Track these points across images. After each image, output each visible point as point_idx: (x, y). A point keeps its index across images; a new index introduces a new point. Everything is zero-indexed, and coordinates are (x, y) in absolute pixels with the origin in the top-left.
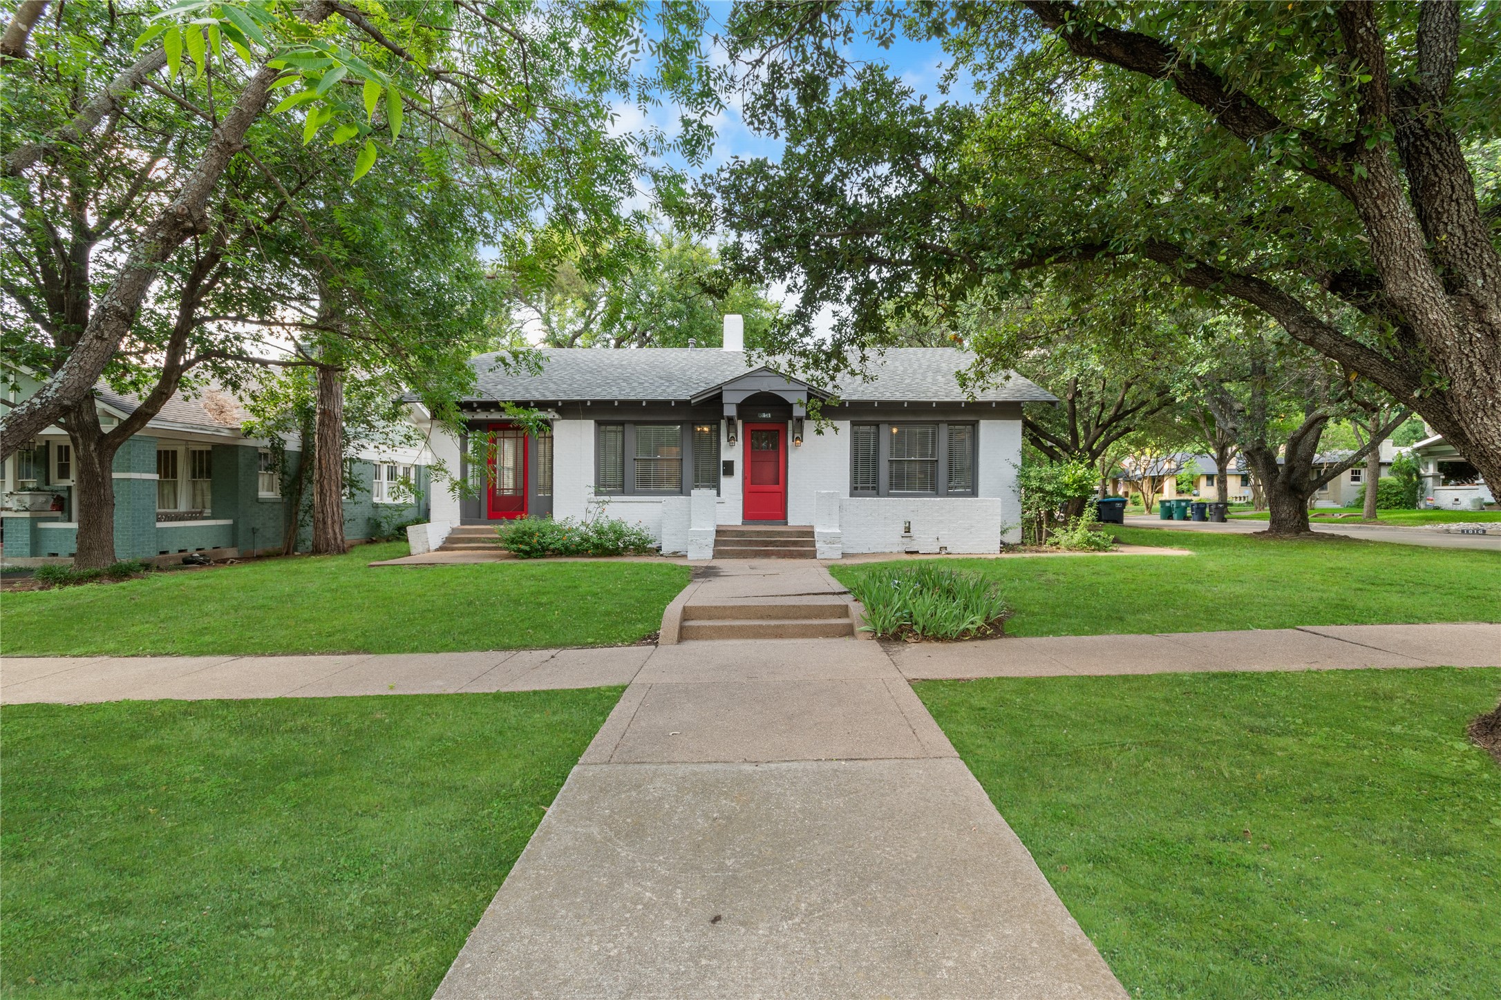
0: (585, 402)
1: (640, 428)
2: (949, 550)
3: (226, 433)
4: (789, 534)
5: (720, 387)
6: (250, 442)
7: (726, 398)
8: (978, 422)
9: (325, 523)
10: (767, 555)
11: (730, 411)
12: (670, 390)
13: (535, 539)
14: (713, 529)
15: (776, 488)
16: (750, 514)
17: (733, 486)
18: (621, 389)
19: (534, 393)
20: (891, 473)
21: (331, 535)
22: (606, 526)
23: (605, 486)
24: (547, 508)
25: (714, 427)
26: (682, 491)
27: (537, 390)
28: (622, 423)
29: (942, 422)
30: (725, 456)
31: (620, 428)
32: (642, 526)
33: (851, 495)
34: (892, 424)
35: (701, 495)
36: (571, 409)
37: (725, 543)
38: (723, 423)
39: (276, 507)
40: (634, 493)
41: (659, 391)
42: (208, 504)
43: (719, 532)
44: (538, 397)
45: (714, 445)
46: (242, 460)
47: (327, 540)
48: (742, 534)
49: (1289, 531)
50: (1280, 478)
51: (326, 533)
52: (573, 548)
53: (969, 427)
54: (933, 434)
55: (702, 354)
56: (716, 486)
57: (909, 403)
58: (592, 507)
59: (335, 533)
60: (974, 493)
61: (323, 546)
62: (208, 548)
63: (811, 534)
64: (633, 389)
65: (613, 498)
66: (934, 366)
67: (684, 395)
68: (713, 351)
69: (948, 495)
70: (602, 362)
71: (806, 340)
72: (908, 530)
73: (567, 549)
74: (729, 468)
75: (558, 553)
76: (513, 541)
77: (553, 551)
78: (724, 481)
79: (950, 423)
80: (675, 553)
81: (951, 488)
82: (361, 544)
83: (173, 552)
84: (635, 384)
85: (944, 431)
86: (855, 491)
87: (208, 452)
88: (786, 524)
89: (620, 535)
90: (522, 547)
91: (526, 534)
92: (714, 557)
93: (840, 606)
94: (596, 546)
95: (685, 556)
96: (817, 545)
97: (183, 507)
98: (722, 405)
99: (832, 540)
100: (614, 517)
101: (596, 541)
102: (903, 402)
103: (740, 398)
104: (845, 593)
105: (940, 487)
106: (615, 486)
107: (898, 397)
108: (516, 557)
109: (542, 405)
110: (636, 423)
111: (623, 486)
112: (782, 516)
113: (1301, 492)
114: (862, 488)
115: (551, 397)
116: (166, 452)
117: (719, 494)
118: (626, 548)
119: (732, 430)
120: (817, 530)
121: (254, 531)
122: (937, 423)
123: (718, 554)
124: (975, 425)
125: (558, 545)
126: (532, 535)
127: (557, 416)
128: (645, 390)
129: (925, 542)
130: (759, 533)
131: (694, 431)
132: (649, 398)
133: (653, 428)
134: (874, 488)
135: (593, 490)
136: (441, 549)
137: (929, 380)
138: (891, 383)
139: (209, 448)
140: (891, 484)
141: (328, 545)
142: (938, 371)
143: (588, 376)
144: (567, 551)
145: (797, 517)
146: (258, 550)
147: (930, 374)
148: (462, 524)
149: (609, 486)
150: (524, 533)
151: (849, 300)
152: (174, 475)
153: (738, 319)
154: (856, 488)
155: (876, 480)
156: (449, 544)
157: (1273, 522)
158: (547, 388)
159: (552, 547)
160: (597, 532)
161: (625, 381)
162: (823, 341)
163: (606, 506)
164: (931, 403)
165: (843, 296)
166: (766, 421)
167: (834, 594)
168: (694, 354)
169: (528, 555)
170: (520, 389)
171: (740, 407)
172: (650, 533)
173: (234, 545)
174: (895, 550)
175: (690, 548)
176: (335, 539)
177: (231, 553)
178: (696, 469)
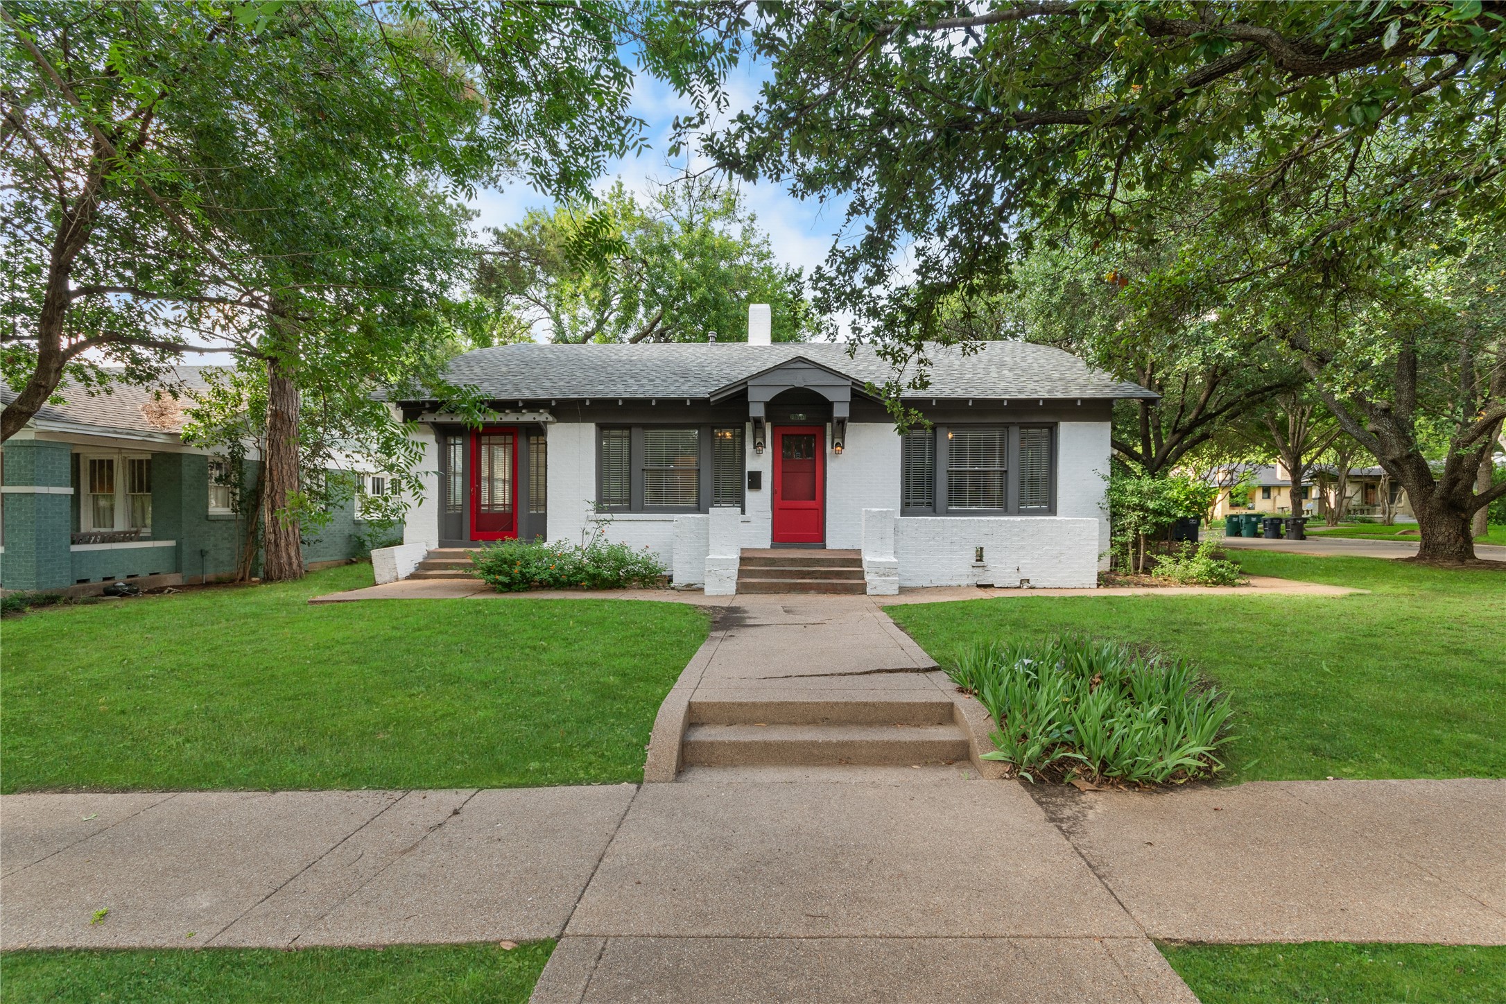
0: (584, 400)
1: (651, 433)
2: (1032, 583)
3: (162, 439)
4: (831, 562)
5: (744, 382)
6: (193, 449)
7: (753, 395)
8: (1056, 424)
9: (277, 545)
10: (804, 589)
11: (757, 411)
12: (685, 387)
13: (516, 569)
14: (735, 556)
15: (811, 504)
16: (781, 536)
17: (760, 502)
18: (627, 387)
19: (524, 391)
20: (950, 486)
21: (284, 559)
22: (604, 551)
23: (608, 501)
24: (539, 529)
25: (738, 431)
26: (700, 508)
27: (528, 387)
28: (628, 427)
29: (1013, 424)
30: (751, 465)
31: (626, 433)
32: (649, 551)
33: (903, 513)
34: (950, 427)
35: (722, 515)
36: (568, 410)
37: (752, 574)
38: (749, 427)
39: (233, 525)
40: (642, 510)
41: (673, 388)
42: (149, 521)
43: (743, 560)
44: (528, 395)
45: (738, 455)
46: (187, 471)
47: (280, 564)
48: (771, 562)
49: (1448, 558)
50: (1437, 493)
51: (278, 557)
52: (564, 579)
53: (1045, 431)
54: (1002, 439)
55: (724, 349)
56: (741, 502)
57: (975, 400)
58: (591, 527)
59: (289, 557)
60: (1052, 510)
61: (275, 572)
62: (143, 574)
63: (858, 562)
64: (642, 386)
65: (616, 516)
66: (996, 359)
67: (702, 392)
68: (737, 346)
69: (1020, 513)
70: (609, 357)
71: (878, 290)
72: (980, 558)
73: (556, 580)
74: (755, 480)
75: (544, 586)
76: (489, 571)
77: (541, 582)
78: (750, 495)
79: (1023, 426)
80: (689, 585)
81: (1023, 504)
82: (339, 565)
83: (96, 581)
84: (645, 381)
85: (1015, 437)
86: (908, 508)
87: (148, 461)
88: (824, 547)
89: (622, 562)
90: (501, 578)
91: (506, 562)
92: (738, 592)
93: (940, 704)
94: (593, 577)
95: (701, 590)
96: (867, 578)
97: (120, 525)
98: (747, 404)
99: (885, 571)
100: (615, 541)
101: (591, 570)
102: (967, 400)
103: (769, 395)
104: (934, 669)
105: (1010, 503)
106: (621, 502)
107: (960, 393)
108: (493, 590)
109: (534, 405)
110: (646, 427)
111: (630, 501)
112: (818, 537)
113: (1463, 510)
114: (916, 504)
115: (543, 396)
116: (101, 462)
117: (743, 512)
118: (628, 579)
119: (759, 433)
120: (867, 558)
121: (203, 553)
122: (1007, 426)
123: (743, 589)
124: (1052, 429)
125: (545, 576)
126: (512, 563)
127: (550, 419)
128: (655, 387)
129: (1002, 571)
130: (793, 561)
131: (713, 436)
132: (660, 395)
133: (665, 433)
134: (929, 504)
135: (592, 506)
136: (412, 577)
137: (994, 374)
138: (949, 379)
139: (149, 457)
140: (950, 499)
141: (281, 571)
142: (1002, 365)
143: (591, 373)
144: (558, 583)
145: (838, 538)
146: (210, 575)
147: (993, 368)
148: (441, 546)
149: (614, 501)
150: (505, 561)
151: (941, 231)
152: (111, 488)
153: (766, 307)
154: (908, 504)
155: (932, 495)
156: (422, 571)
157: (1425, 547)
158: (540, 386)
159: (537, 578)
160: (593, 559)
161: (632, 377)
162: (905, 291)
163: (605, 528)
164: (1002, 401)
165: (932, 225)
166: (799, 424)
167: (918, 671)
168: (714, 349)
169: (508, 588)
170: (509, 386)
171: (769, 405)
172: (660, 561)
173: (177, 570)
174: (964, 582)
175: (707, 580)
176: (291, 564)
177: (174, 579)
178: (717, 482)
